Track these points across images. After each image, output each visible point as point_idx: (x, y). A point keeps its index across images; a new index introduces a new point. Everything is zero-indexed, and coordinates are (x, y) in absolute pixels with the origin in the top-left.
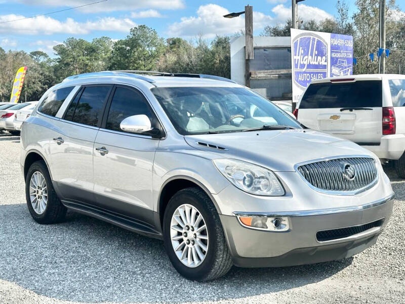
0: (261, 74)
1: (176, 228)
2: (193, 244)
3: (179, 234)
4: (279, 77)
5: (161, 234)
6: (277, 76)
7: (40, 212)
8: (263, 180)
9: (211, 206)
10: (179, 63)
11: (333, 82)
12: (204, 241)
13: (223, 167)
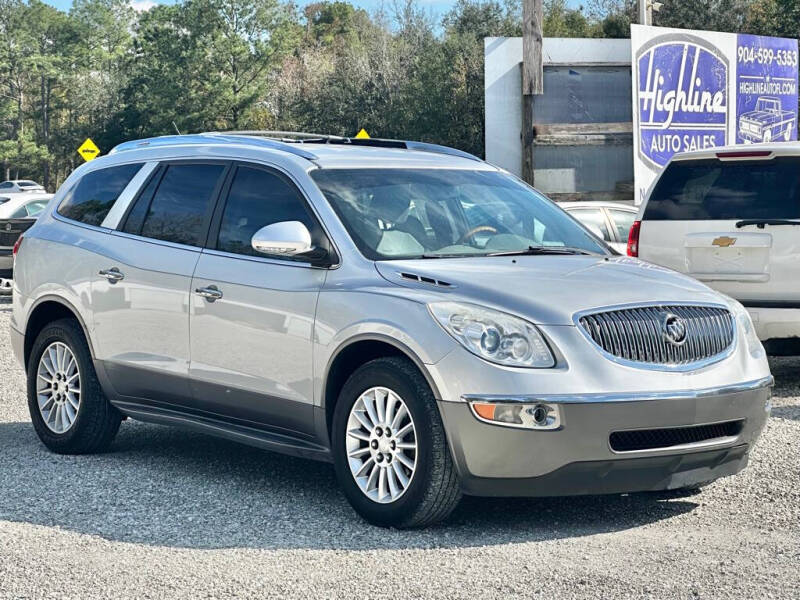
0: (562, 134)
1: (357, 433)
2: (389, 461)
3: (363, 444)
4: (607, 140)
5: (327, 450)
6: (603, 137)
7: (62, 429)
8: (518, 340)
9: (422, 388)
10: (342, 80)
11: (722, 159)
12: (408, 454)
13: (445, 316)
